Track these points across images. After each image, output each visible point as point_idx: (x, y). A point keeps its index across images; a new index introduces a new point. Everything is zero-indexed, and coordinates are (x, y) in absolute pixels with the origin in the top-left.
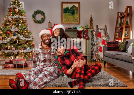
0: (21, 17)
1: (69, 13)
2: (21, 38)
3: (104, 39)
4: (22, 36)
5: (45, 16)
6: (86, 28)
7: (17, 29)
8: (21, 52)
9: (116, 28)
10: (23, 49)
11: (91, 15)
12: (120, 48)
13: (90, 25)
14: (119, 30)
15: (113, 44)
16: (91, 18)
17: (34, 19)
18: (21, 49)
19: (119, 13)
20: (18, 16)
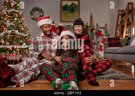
0: (16, 11)
1: (68, 10)
2: (16, 33)
3: (105, 37)
4: (18, 31)
5: (43, 14)
6: (86, 26)
7: (12, 24)
8: (17, 48)
9: (117, 26)
10: (19, 45)
11: (91, 13)
12: (122, 45)
13: (90, 23)
14: (120, 28)
15: (115, 40)
16: (91, 16)
17: (32, 16)
18: (16, 45)
19: (119, 10)
20: (13, 10)
